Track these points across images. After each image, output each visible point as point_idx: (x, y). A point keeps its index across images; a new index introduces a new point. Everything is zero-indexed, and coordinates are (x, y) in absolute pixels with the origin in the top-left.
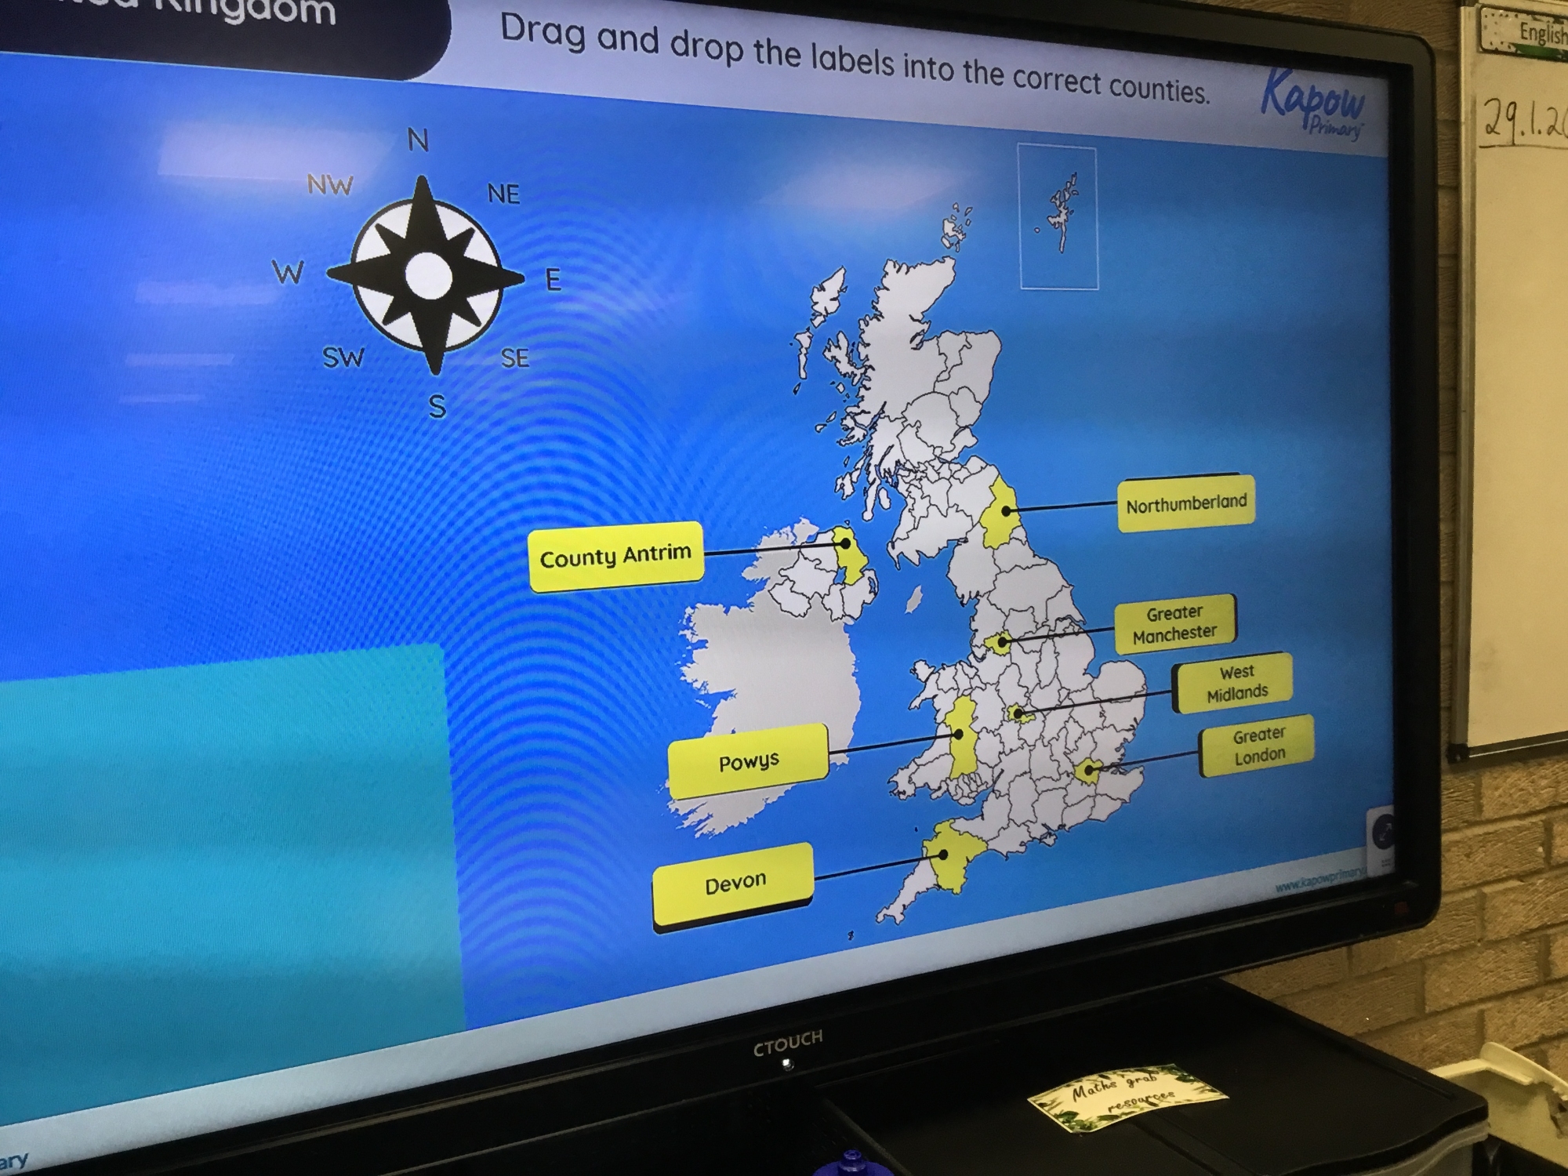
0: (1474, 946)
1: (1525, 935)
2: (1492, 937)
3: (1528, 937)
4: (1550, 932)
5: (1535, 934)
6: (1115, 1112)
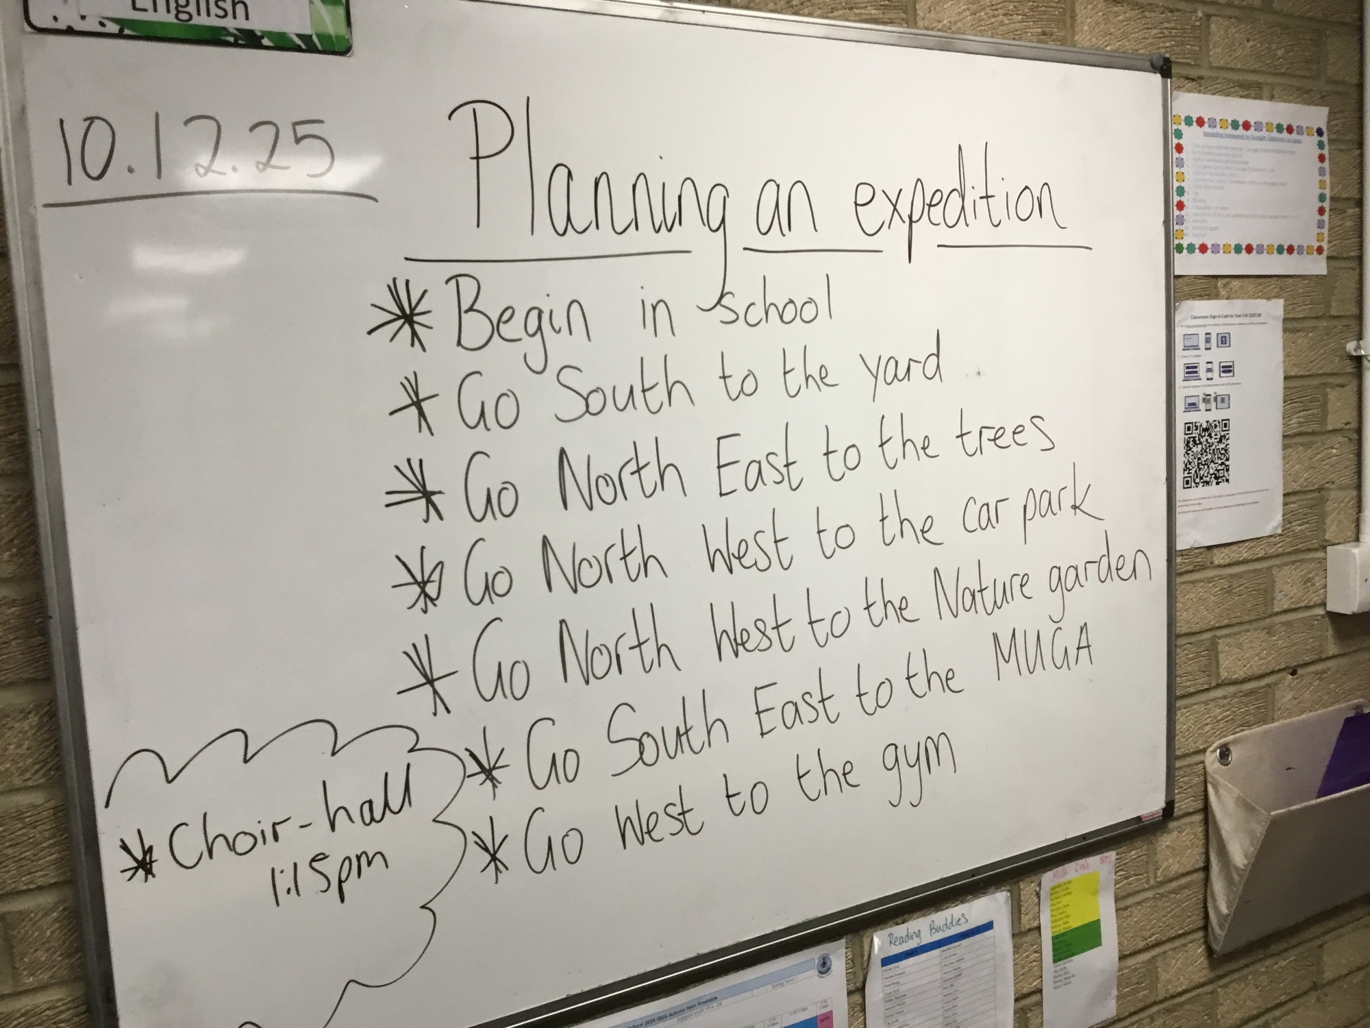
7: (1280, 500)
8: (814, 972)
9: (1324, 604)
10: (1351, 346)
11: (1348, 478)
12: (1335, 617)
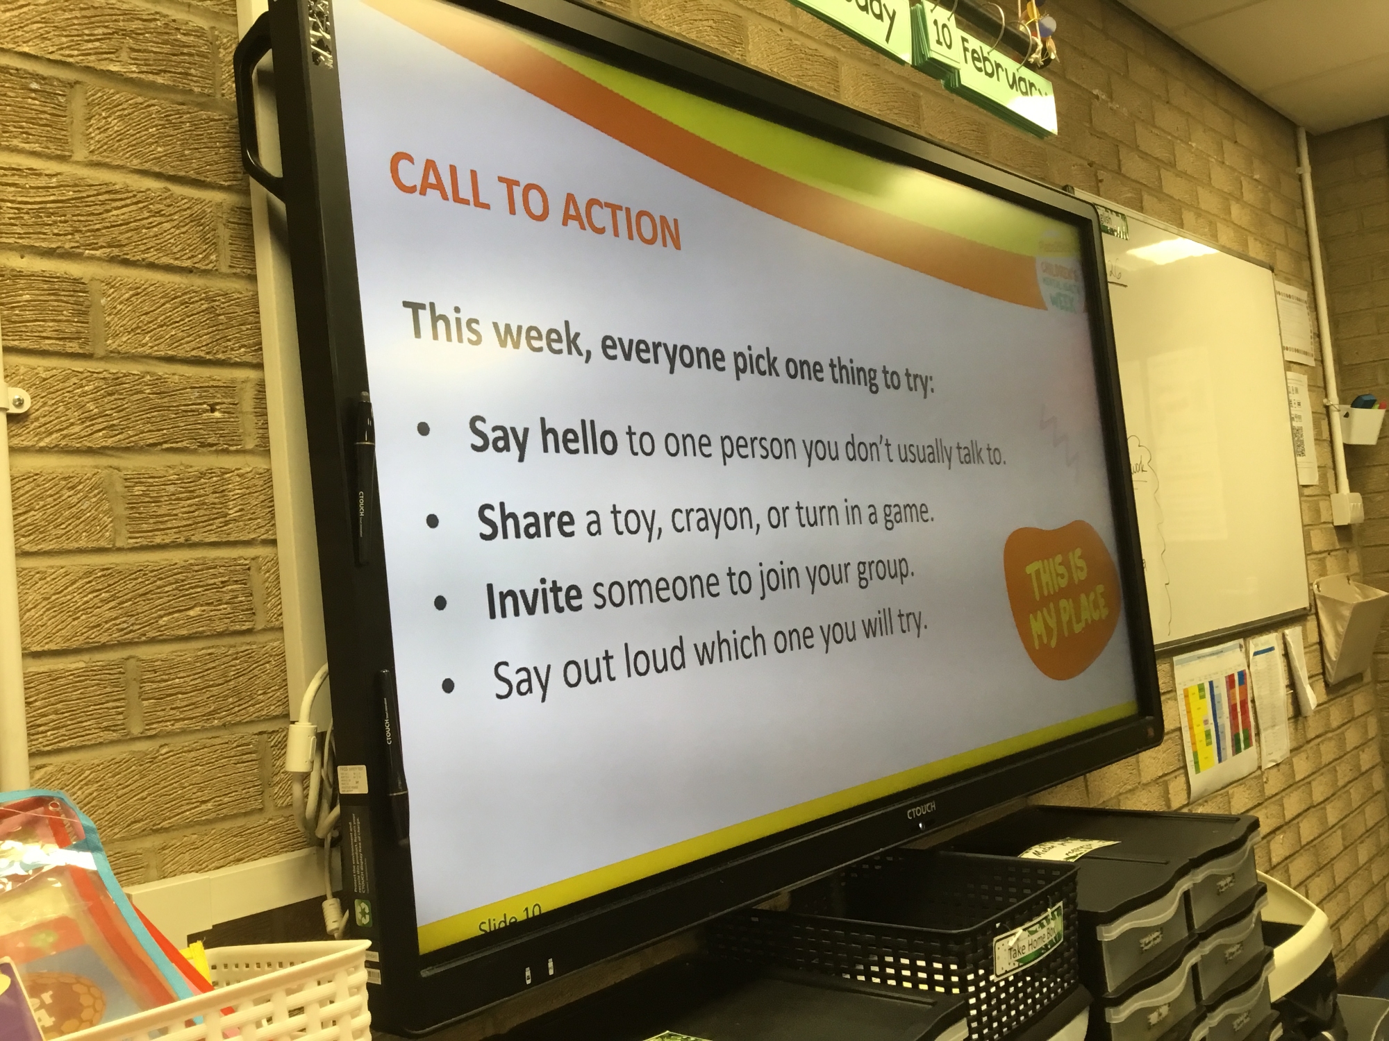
0: (1137, 787)
1: (1156, 781)
2: (1144, 781)
3: (1159, 781)
4: (1166, 778)
5: (1161, 780)
6: (1071, 855)
7: (1317, 469)
8: (1239, 649)
9: (1333, 523)
10: (1325, 401)
11: (1330, 464)
12: (1338, 528)
